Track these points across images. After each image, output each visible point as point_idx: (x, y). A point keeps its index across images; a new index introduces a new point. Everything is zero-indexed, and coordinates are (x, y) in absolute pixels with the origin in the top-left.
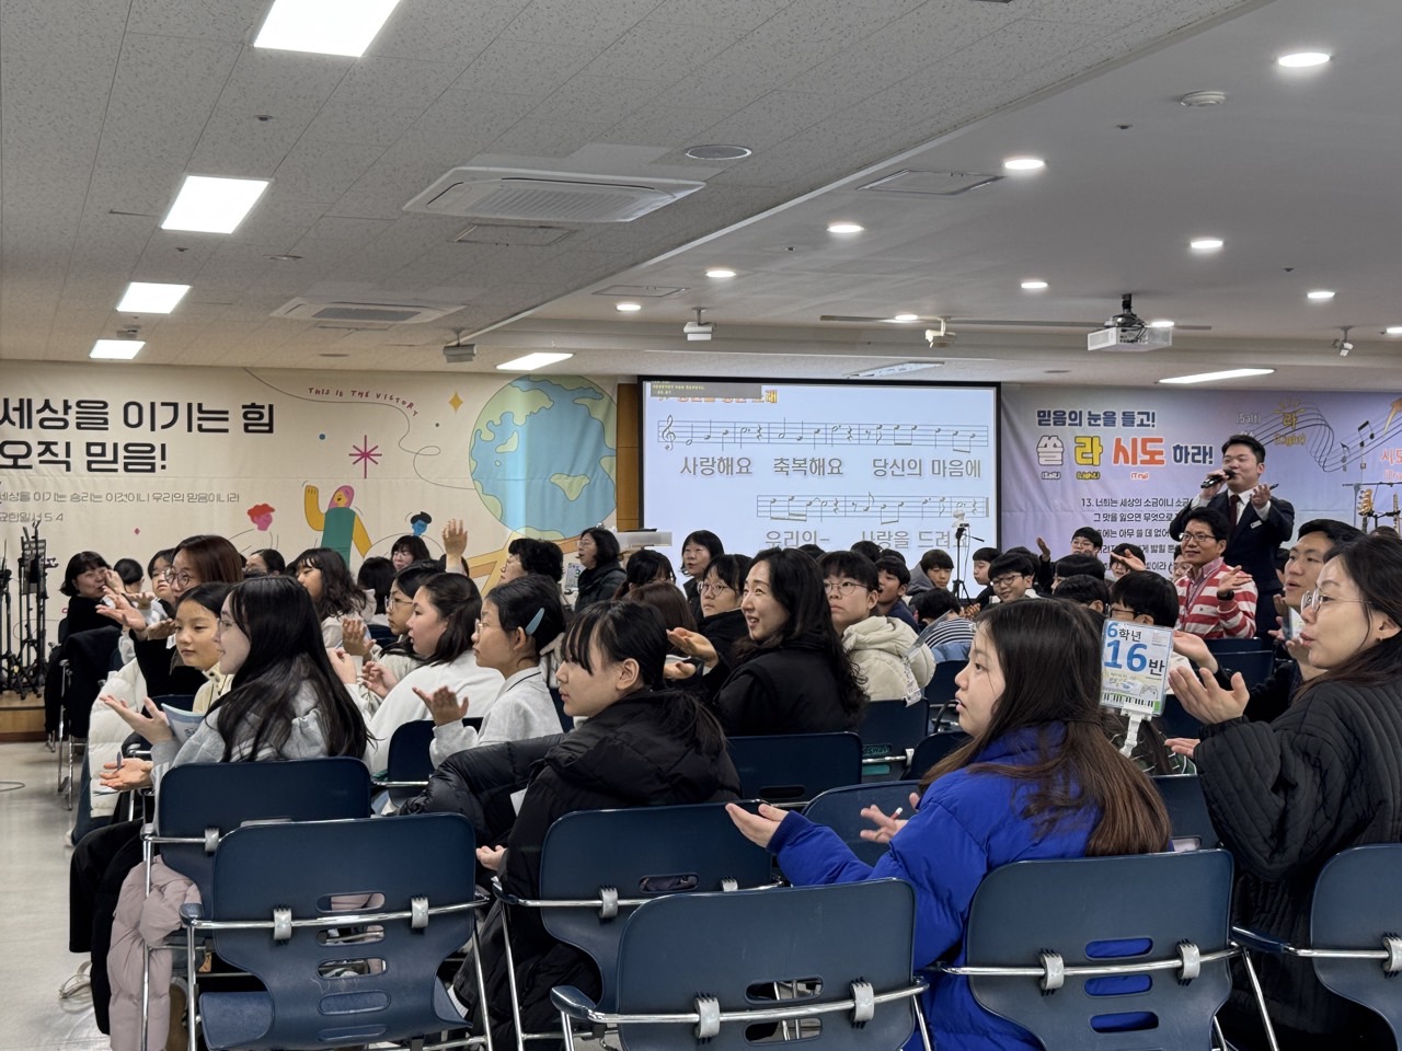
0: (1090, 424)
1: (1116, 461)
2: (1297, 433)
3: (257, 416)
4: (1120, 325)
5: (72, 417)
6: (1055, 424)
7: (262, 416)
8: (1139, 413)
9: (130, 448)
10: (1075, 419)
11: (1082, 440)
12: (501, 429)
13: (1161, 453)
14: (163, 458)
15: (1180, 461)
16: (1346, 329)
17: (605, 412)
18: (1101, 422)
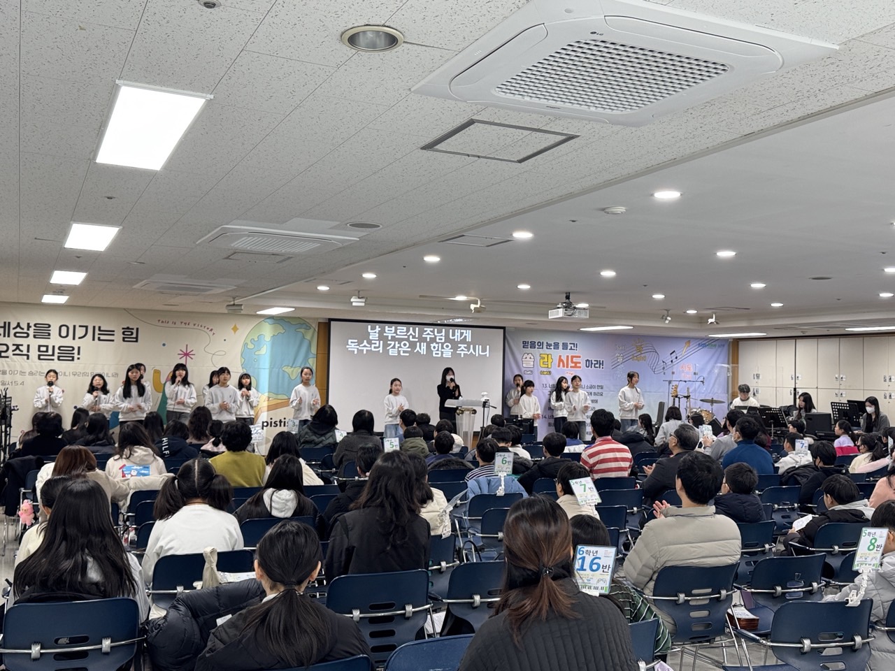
0: (547, 348)
1: (559, 366)
2: (642, 355)
3: (130, 333)
4: (566, 307)
5: (31, 332)
6: (531, 348)
7: (132, 334)
8: (570, 344)
9: (62, 348)
10: (540, 345)
11: (544, 356)
12: (257, 343)
13: (580, 363)
14: (79, 354)
15: (589, 367)
16: (668, 310)
17: (311, 336)
18: (552, 347)
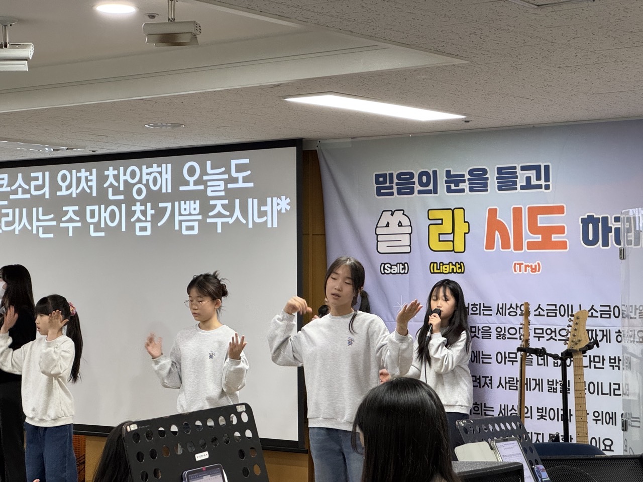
0: (449, 190)
1: (490, 245)
6: (399, 193)
8: (524, 168)
10: (427, 184)
11: (438, 215)
13: (561, 230)
15: (594, 242)
18: (465, 186)
